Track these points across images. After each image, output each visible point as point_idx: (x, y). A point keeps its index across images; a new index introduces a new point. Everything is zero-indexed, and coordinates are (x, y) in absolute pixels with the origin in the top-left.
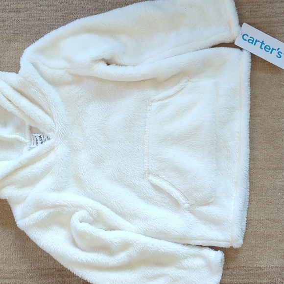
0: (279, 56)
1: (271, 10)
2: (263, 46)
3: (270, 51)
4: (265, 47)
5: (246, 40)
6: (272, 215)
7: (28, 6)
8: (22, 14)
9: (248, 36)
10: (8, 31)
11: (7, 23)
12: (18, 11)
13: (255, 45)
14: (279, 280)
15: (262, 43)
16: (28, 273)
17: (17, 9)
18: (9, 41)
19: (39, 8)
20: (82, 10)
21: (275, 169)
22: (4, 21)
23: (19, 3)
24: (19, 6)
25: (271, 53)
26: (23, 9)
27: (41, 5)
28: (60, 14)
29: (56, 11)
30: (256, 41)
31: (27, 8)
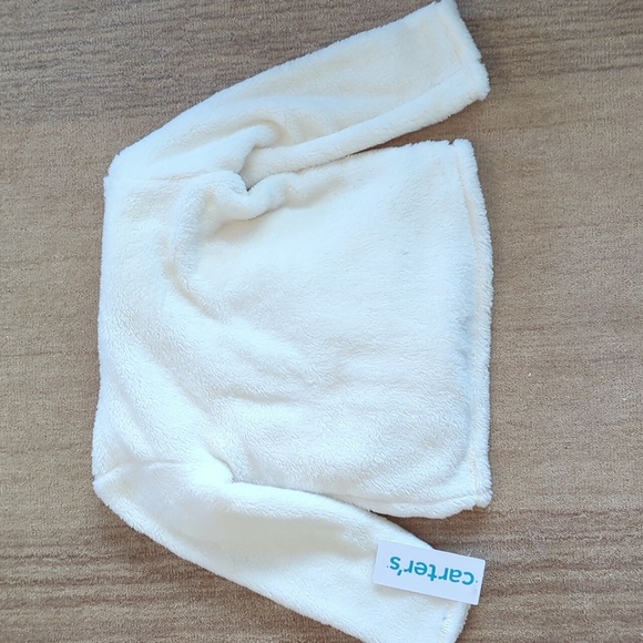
0: (395, 561)
1: (499, 33)
2: (430, 570)
3: (415, 565)
4: (425, 570)
5: (466, 573)
6: (517, 415)
7: (60, 55)
8: (49, 71)
9: (464, 582)
10: (25, 104)
11: (24, 89)
12: (42, 66)
13: (447, 570)
14: (536, 534)
15: (433, 576)
16: (81, 534)
17: (40, 62)
18: (30, 121)
19: (78, 58)
20: (155, 57)
21: (519, 329)
22: (18, 86)
23: (43, 52)
24: (44, 57)
25: (412, 562)
26: (50, 62)
27: (82, 53)
28: (116, 66)
29: (109, 62)
30: (445, 577)
31: (57, 59)
